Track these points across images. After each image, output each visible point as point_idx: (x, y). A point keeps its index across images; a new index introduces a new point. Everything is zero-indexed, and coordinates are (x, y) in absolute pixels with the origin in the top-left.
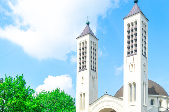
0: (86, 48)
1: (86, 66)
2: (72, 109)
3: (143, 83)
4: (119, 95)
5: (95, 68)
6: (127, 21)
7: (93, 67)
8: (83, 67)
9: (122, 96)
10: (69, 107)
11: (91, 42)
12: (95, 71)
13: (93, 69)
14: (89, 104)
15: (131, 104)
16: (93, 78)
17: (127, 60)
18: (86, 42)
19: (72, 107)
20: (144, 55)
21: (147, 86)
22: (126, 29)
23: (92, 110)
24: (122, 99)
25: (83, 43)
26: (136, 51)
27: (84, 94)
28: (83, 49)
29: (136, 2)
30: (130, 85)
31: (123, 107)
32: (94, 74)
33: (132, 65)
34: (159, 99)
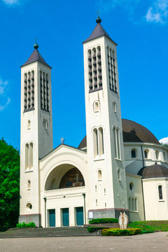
0: (33, 79)
1: (33, 105)
2: (15, 165)
3: (114, 128)
4: (82, 146)
5: (48, 107)
7: (45, 106)
8: (29, 106)
9: (86, 146)
10: (9, 163)
11: (41, 72)
12: (48, 111)
13: (44, 108)
14: (40, 159)
15: (97, 157)
16: (45, 122)
17: (90, 98)
18: (33, 72)
19: (14, 163)
21: (120, 132)
22: (86, 56)
23: (45, 166)
24: (85, 151)
25: (29, 73)
26: (101, 85)
27: (32, 144)
28: (29, 81)
29: (99, 21)
30: (95, 131)
31: (87, 162)
32: (46, 115)
33: (97, 104)
34: (144, 149)
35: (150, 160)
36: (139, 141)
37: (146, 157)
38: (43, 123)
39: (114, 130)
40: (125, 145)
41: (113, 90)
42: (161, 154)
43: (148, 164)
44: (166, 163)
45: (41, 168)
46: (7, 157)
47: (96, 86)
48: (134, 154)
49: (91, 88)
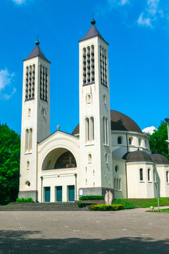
0: (34, 72)
1: (33, 95)
2: (16, 148)
4: (75, 132)
5: (46, 97)
6: (82, 45)
7: (44, 96)
8: (30, 96)
9: (78, 133)
10: (11, 145)
11: (41, 66)
12: (46, 101)
13: (43, 98)
14: (38, 143)
15: (88, 143)
16: (43, 110)
17: (84, 91)
18: (34, 65)
19: (15, 146)
20: (103, 83)
21: (109, 121)
22: (81, 53)
23: (42, 149)
24: (78, 137)
25: (31, 66)
26: (93, 79)
27: (31, 130)
28: (31, 73)
29: (93, 23)
30: (87, 119)
31: (79, 147)
32: (44, 105)
33: (89, 96)
34: (129, 136)
35: (134, 147)
36: (125, 129)
37: (130, 143)
38: (42, 111)
39: (103, 119)
40: (112, 133)
41: (103, 84)
42: (143, 142)
43: (131, 150)
44: (147, 149)
45: (39, 150)
46: (9, 140)
47: (89, 80)
48: (120, 141)
49: (85, 82)
